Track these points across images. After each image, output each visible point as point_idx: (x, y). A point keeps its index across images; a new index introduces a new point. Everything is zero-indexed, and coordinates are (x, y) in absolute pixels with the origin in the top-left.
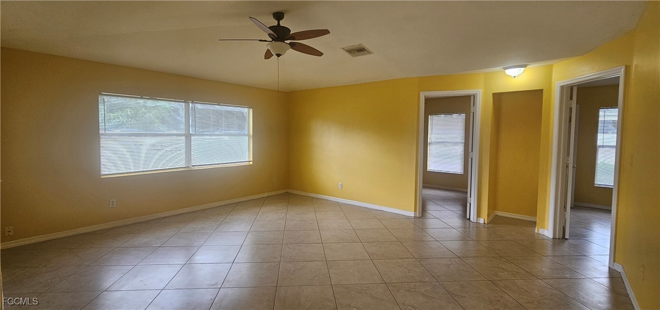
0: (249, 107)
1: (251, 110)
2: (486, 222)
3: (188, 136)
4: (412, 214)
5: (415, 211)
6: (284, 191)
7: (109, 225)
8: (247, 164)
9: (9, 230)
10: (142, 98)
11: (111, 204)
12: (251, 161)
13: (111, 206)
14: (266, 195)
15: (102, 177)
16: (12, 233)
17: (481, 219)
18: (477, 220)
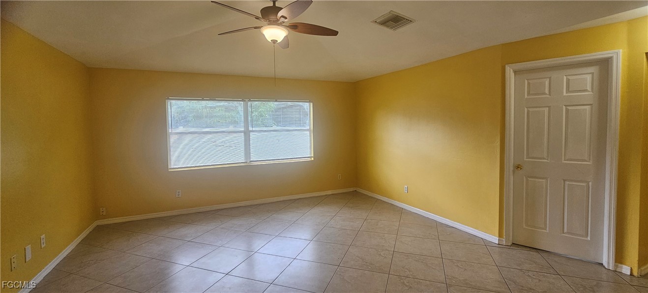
0: (310, 102)
1: (312, 104)
2: (635, 273)
3: (247, 133)
4: (495, 239)
5: (500, 235)
6: (351, 190)
7: (175, 213)
8: (309, 159)
9: (103, 210)
10: (203, 100)
11: (177, 193)
12: (312, 157)
13: (177, 196)
14: (330, 192)
15: (169, 170)
16: (104, 213)
17: (624, 266)
18: (616, 266)
